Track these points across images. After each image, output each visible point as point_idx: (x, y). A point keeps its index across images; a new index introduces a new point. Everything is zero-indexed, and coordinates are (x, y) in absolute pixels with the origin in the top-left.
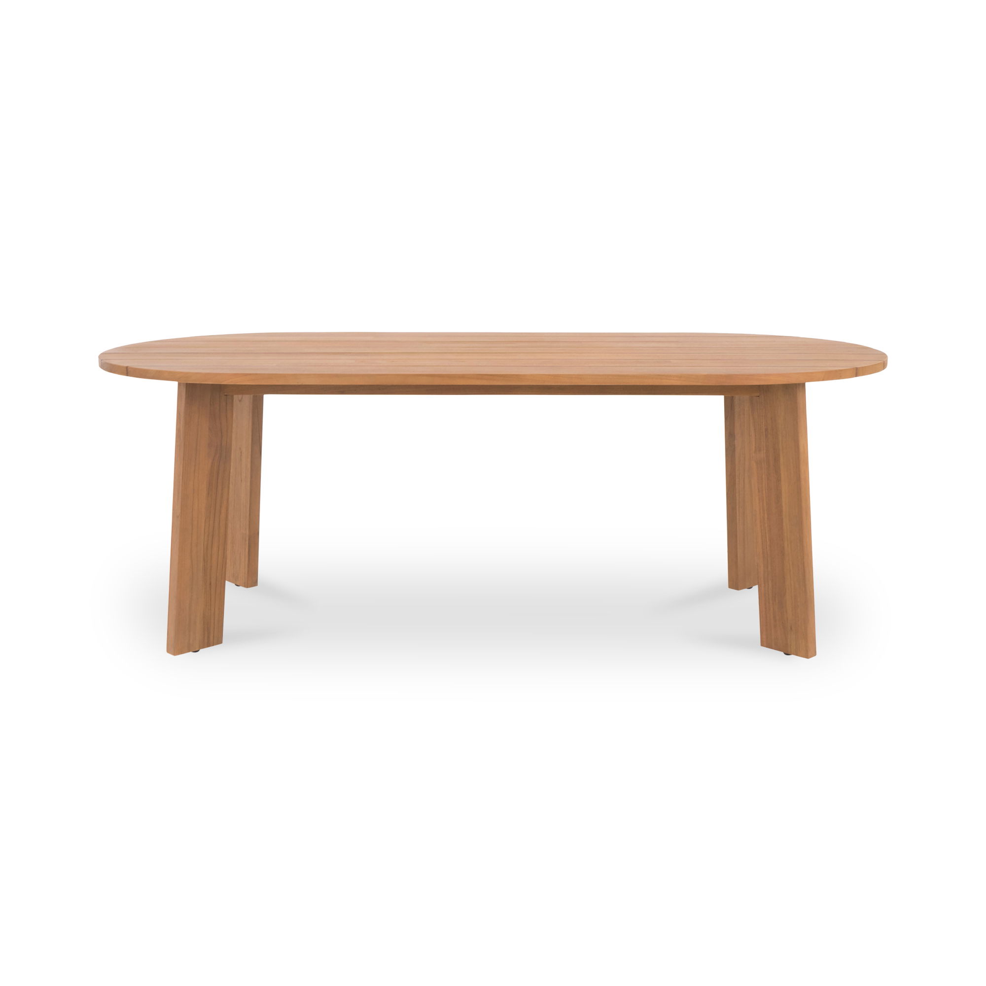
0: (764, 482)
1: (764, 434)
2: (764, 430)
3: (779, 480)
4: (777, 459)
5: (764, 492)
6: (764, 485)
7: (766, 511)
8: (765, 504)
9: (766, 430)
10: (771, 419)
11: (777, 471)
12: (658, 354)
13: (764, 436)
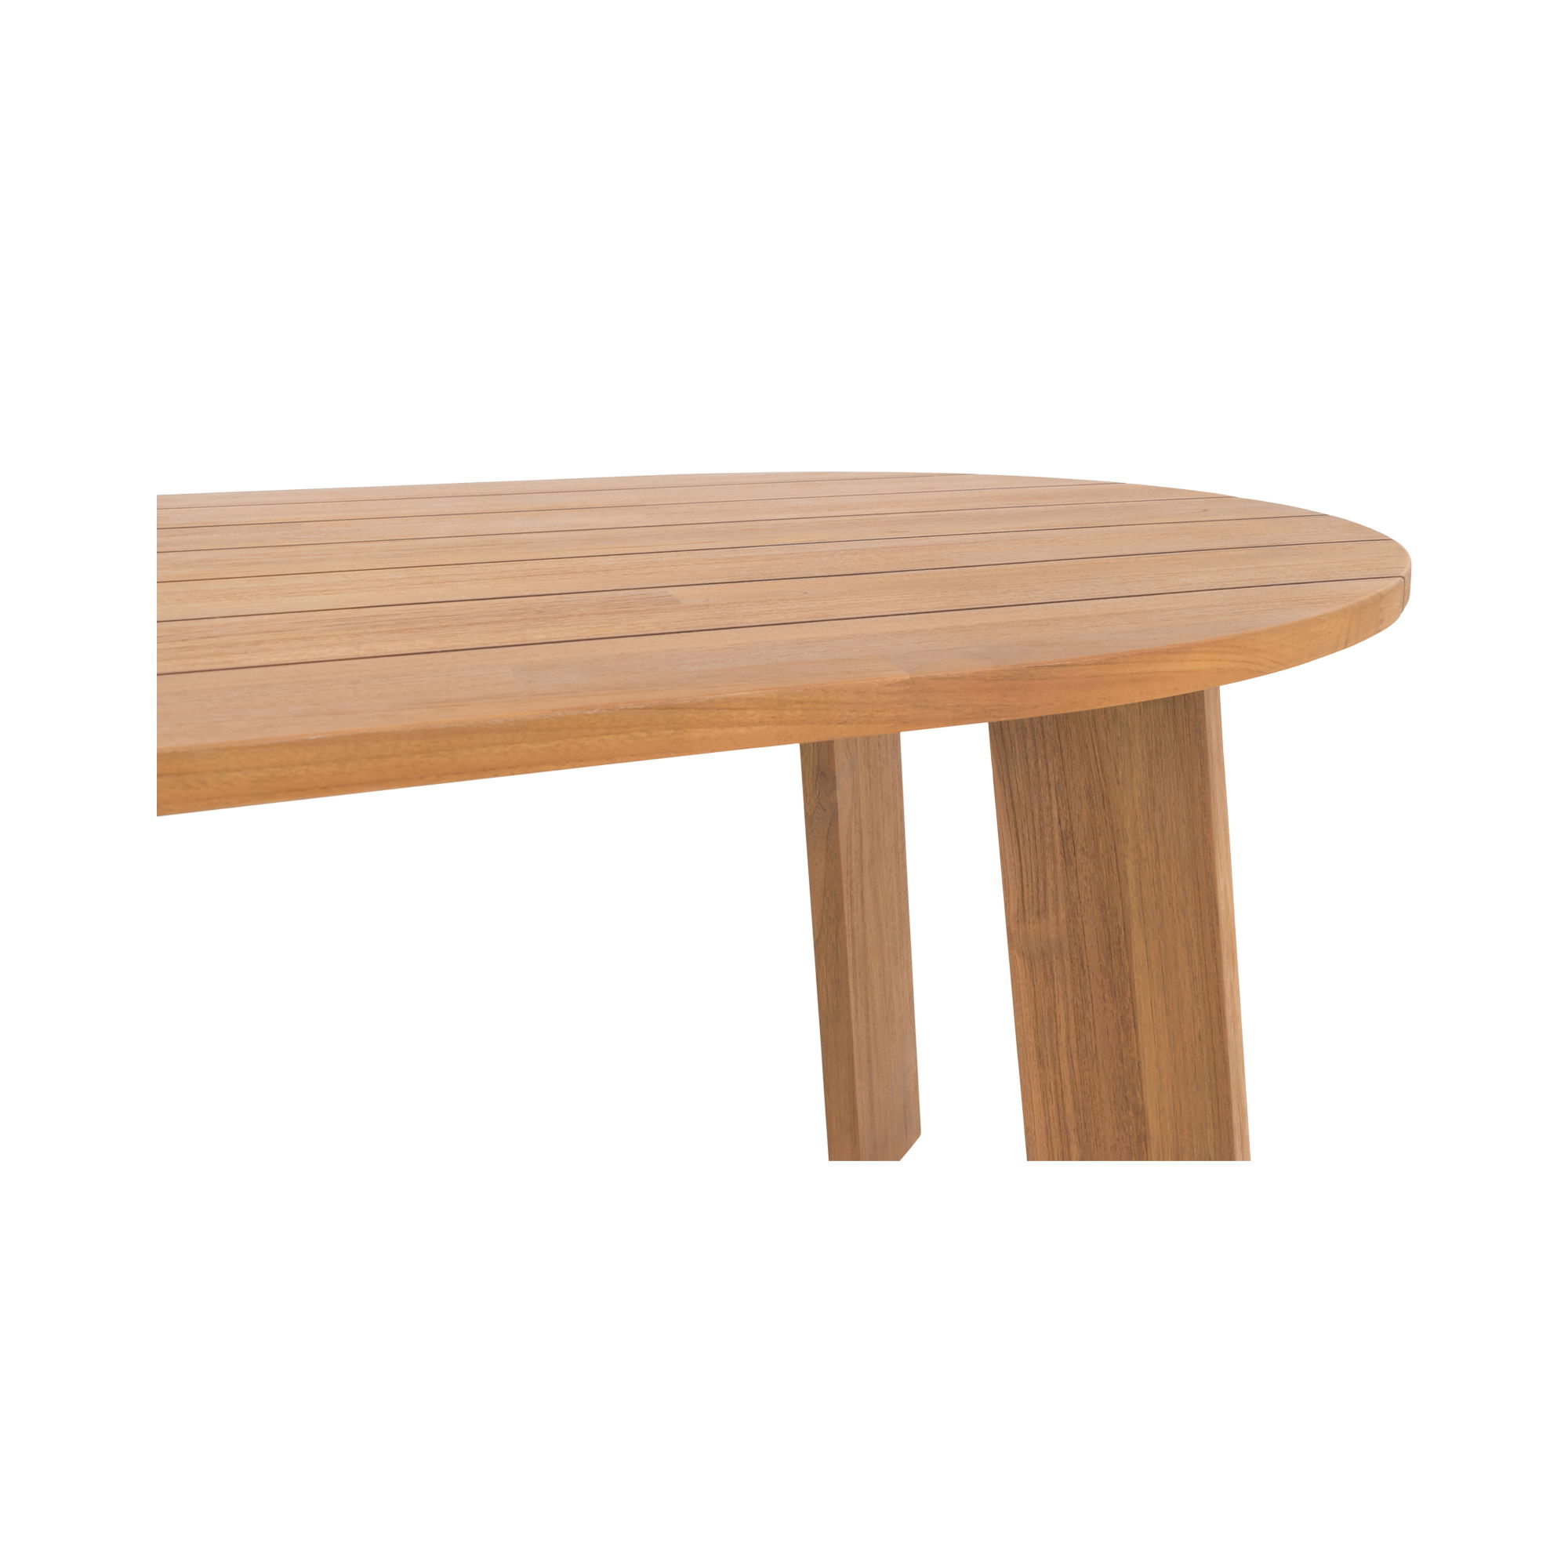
0: (1063, 1031)
1: (1058, 848)
2: (1057, 838)
3: (1128, 1025)
4: (1116, 947)
5: (1064, 1065)
6: (1062, 1038)
7: (1073, 1136)
8: (1069, 1109)
9: (1067, 836)
10: (1089, 795)
11: (1120, 988)
12: (604, 562)
13: (1059, 858)
